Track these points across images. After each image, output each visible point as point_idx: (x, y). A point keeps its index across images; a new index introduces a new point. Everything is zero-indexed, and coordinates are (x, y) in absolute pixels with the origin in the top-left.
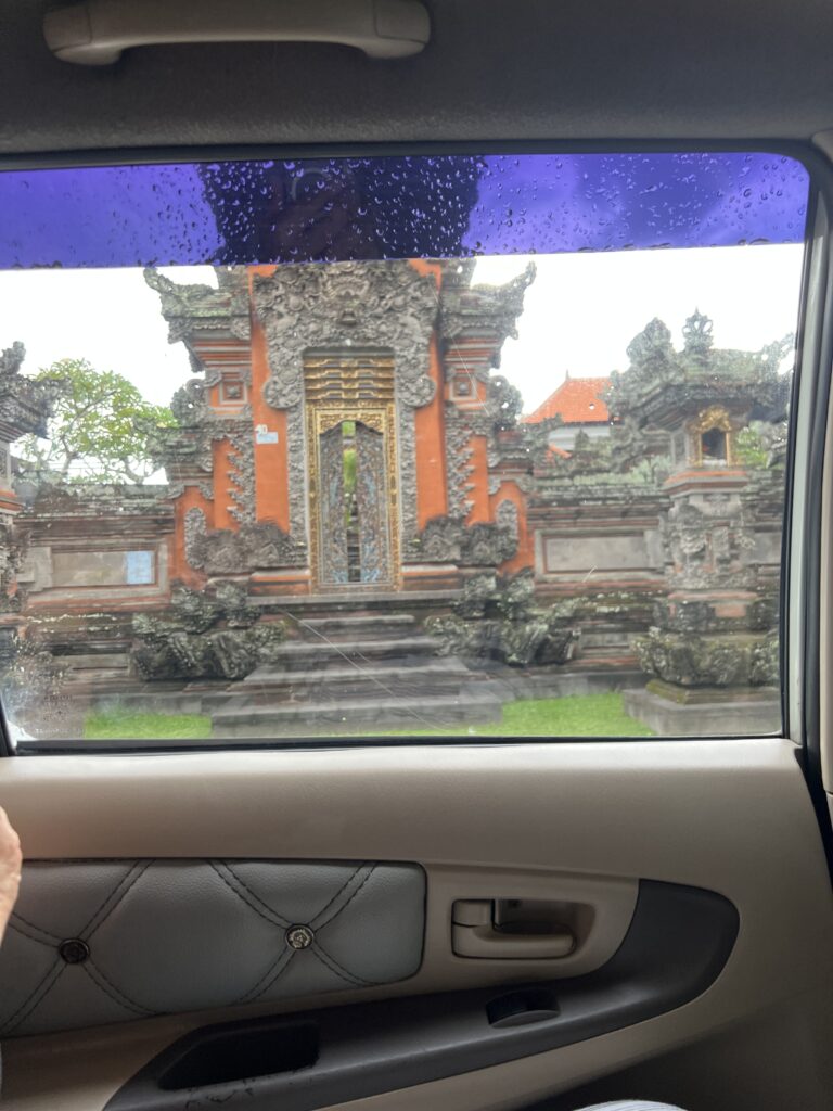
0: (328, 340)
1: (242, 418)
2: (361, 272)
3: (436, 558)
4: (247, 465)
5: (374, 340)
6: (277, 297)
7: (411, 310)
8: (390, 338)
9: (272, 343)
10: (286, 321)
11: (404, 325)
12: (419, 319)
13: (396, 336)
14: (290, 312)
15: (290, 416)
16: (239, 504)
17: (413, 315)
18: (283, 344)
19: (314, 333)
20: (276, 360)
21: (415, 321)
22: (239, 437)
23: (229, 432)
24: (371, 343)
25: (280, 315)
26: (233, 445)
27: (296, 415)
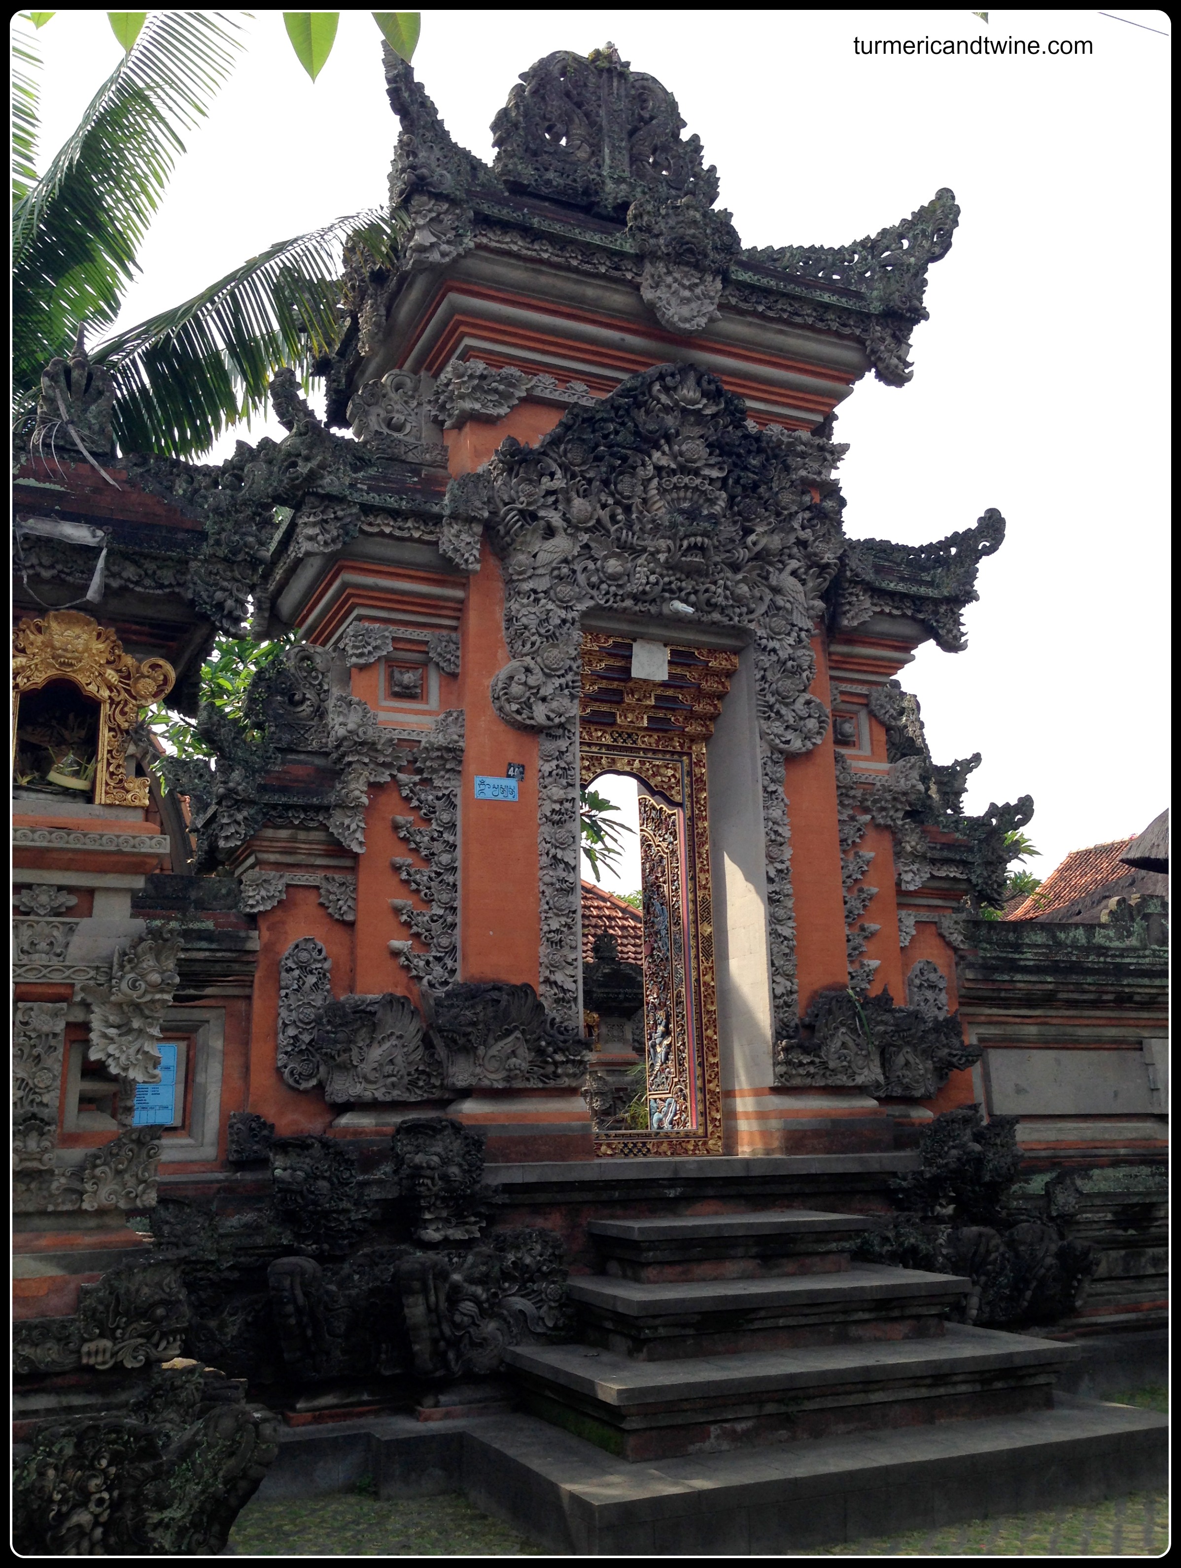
0: (636, 598)
1: (440, 740)
2: (715, 474)
3: (842, 1080)
4: (438, 847)
5: (722, 610)
6: (549, 493)
7: (794, 564)
8: (751, 612)
9: (526, 586)
10: (561, 544)
11: (776, 590)
12: (803, 582)
13: (763, 608)
14: (573, 527)
15: (550, 746)
16: (417, 935)
17: (794, 573)
18: (545, 592)
19: (614, 577)
20: (532, 622)
21: (799, 587)
22: (424, 781)
23: (400, 769)
24: (716, 616)
25: (550, 532)
26: (408, 799)
27: (563, 744)
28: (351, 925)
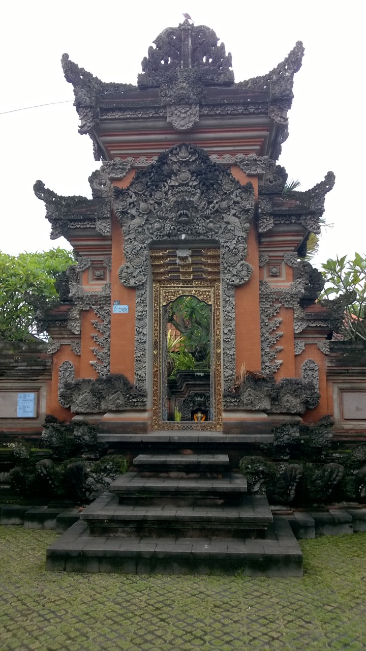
0: (169, 235)
1: (103, 294)
2: (195, 183)
3: (249, 407)
4: (105, 329)
5: (204, 234)
6: (130, 204)
7: (233, 212)
8: (216, 233)
9: (126, 238)
10: (138, 221)
11: (228, 223)
12: (239, 218)
13: (221, 231)
14: (140, 215)
15: (138, 293)
16: (99, 359)
17: (234, 215)
18: (134, 238)
19: (158, 229)
20: (129, 250)
21: (237, 220)
22: (100, 308)
23: (93, 305)
24: (202, 237)
25: (133, 217)
26: (96, 314)
27: (143, 292)
28: (80, 356)
